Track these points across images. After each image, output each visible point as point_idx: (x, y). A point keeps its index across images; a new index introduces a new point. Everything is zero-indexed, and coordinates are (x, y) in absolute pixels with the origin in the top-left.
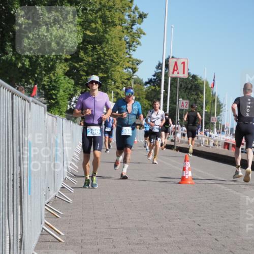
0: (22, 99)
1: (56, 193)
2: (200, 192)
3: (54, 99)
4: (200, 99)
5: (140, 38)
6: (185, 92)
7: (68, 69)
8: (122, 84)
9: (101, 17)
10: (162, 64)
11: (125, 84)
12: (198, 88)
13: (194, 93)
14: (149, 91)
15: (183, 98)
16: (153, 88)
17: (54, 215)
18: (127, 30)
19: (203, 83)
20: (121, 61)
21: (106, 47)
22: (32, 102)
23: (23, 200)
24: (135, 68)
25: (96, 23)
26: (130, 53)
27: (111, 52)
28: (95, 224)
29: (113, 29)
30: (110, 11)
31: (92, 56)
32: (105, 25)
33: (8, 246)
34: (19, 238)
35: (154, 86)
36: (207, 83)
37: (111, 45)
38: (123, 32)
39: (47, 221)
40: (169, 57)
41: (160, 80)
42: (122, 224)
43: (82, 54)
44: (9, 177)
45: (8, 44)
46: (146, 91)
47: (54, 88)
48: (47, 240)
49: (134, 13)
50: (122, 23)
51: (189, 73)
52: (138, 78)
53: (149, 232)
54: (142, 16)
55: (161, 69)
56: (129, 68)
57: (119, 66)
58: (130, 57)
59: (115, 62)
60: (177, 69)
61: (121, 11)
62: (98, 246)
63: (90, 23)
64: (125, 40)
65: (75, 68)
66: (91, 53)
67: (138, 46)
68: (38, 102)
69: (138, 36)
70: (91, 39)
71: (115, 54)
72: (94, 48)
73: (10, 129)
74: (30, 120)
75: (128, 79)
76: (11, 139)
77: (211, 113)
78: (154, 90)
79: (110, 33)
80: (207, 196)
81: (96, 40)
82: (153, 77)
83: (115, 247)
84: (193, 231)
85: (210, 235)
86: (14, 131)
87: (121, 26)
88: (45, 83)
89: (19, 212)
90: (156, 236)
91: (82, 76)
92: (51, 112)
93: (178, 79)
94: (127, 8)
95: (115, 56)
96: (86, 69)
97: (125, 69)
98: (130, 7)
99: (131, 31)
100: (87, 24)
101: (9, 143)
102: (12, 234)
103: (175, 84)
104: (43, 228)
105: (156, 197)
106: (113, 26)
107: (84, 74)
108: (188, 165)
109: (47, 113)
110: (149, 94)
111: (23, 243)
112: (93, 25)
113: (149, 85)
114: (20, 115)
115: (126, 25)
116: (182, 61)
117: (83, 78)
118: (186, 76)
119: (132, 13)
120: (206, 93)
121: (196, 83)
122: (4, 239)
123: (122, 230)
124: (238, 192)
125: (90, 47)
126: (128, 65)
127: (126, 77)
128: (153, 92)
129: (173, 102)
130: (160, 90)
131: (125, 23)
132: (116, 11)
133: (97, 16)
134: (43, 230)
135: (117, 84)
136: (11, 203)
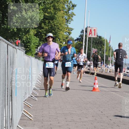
0: (13, 47)
1: (29, 95)
2: (102, 96)
3: (29, 48)
4: (103, 48)
5: (72, 17)
6: (95, 45)
7: (36, 32)
8: (63, 40)
9: (53, 6)
10: (84, 30)
11: (65, 40)
12: (102, 43)
13: (100, 45)
14: (77, 44)
15: (94, 48)
16: (79, 42)
17: (28, 106)
18: (66, 13)
19: (105, 40)
20: (63, 29)
21: (55, 21)
22: (18, 49)
23: (12, 98)
24: (70, 33)
25: (50, 9)
26: (68, 25)
27: (58, 24)
28: (49, 111)
29: (59, 12)
30: (58, 3)
31: (48, 26)
32: (55, 10)
33: (5, 122)
34: (11, 118)
35: (80, 41)
36: (106, 40)
37: (58, 20)
38: (64, 14)
39: (25, 109)
40: (87, 27)
41: (83, 39)
42: (63, 111)
43: (43, 25)
44: (6, 87)
45: (5, 19)
46: (75, 44)
47: (29, 42)
48: (25, 119)
49: (70, 4)
50: (64, 10)
51: (97, 35)
52: (71, 37)
53: (77, 115)
54: (74, 6)
55: (83, 33)
56: (67, 32)
57: (62, 31)
58: (67, 27)
59: (60, 29)
60: (92, 33)
61: (63, 3)
62: (50, 122)
63: (47, 9)
64: (65, 18)
65: (40, 32)
66: (47, 25)
67: (72, 21)
68: (20, 49)
69: (72, 16)
70: (47, 17)
71: (60, 25)
72: (49, 22)
73: (6, 62)
74: (16, 58)
75: (67, 38)
76: (7, 68)
77: (108, 55)
78: (80, 44)
79: (58, 14)
80: (106, 98)
81: (50, 18)
82: (79, 37)
83: (59, 123)
84: (98, 115)
85: (108, 117)
86: (8, 63)
87: (63, 11)
88: (24, 40)
89: (11, 105)
90: (80, 117)
91: (43, 36)
92: (27, 55)
93: (92, 38)
94: (66, 2)
95: (60, 26)
96: (45, 33)
97: (65, 33)
98: (68, 1)
99: (68, 14)
100: (46, 10)
101: (6, 69)
102: (7, 116)
103: (90, 41)
104: (23, 113)
105: (80, 98)
106: (59, 11)
107: (44, 35)
108: (97, 82)
109: (25, 55)
110: (77, 46)
111: (12, 120)
112: (49, 10)
113: (77, 41)
114: (12, 55)
115: (65, 10)
116: (94, 29)
117: (44, 37)
118: (96, 36)
119: (68, 4)
120: (106, 45)
121: (101, 40)
122: (3, 118)
123: (63, 114)
124: (121, 95)
125: (47, 21)
126: (66, 31)
127: (65, 37)
128: (79, 44)
129: (89, 50)
130: (83, 43)
131: (65, 9)
132: (61, 3)
133: (51, 6)
134: (23, 114)
135: (61, 40)
136: (6, 100)
